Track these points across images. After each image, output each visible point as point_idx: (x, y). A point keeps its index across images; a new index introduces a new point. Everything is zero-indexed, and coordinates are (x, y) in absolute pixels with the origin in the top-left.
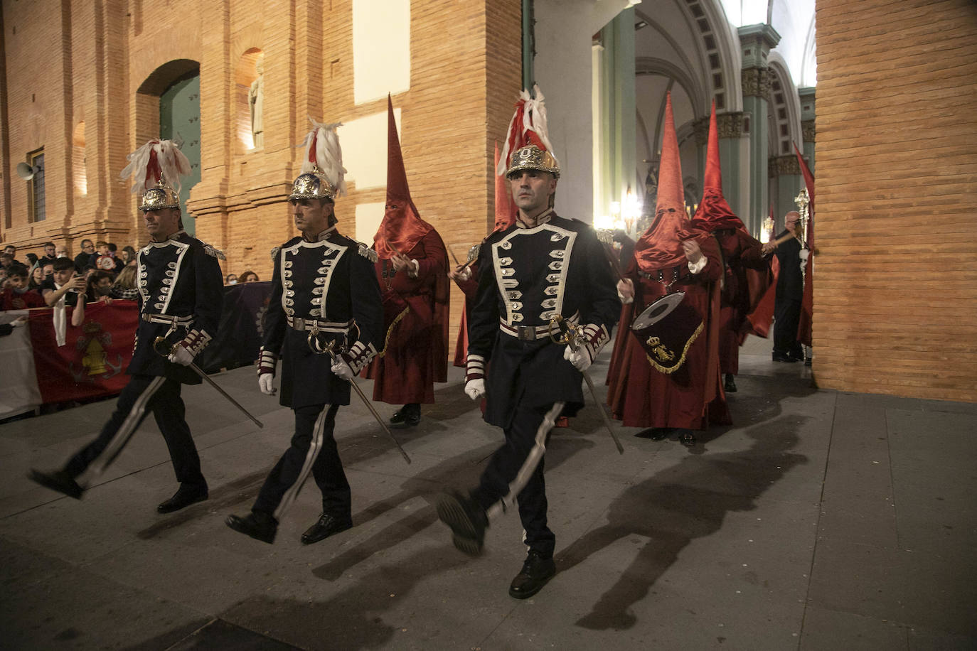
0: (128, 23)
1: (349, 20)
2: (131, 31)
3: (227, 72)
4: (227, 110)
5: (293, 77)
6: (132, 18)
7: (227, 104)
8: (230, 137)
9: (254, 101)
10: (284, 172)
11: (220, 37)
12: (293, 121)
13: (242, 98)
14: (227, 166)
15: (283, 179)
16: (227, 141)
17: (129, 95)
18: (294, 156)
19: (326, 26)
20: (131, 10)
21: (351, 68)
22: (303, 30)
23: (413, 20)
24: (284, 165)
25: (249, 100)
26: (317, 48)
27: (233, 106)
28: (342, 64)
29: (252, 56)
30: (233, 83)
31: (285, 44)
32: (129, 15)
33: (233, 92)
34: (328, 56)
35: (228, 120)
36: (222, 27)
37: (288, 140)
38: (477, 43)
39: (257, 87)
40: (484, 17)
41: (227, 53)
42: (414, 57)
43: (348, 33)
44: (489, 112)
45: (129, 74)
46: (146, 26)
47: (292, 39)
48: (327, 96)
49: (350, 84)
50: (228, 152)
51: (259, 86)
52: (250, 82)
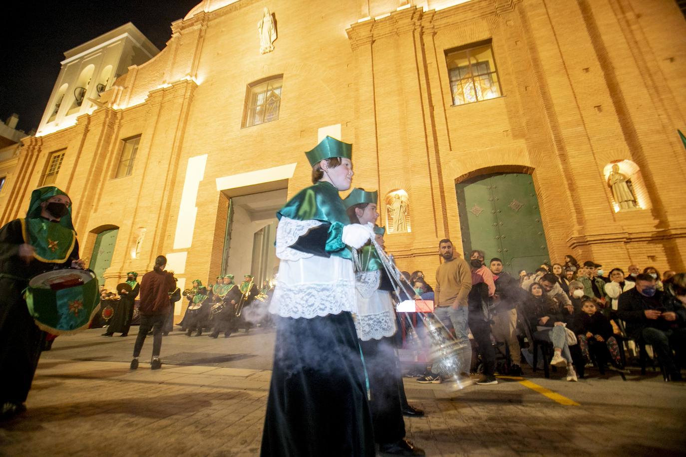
0: (92, 208)
1: (176, 225)
2: (92, 211)
3: (131, 233)
4: (128, 245)
5: (154, 238)
6: (94, 207)
7: (129, 243)
8: (127, 253)
9: (139, 243)
10: (146, 267)
11: (131, 222)
12: (152, 251)
13: (134, 241)
14: (124, 262)
15: (145, 269)
16: (126, 254)
17: (85, 233)
18: (150, 262)
19: (168, 225)
20: (95, 204)
21: (174, 238)
22: (161, 225)
23: (195, 228)
24: (146, 265)
25: (137, 242)
26: (164, 231)
27: (130, 243)
28: (172, 237)
29: (140, 229)
30: (132, 237)
31: (154, 229)
32: (93, 206)
33: (132, 239)
34: (167, 233)
35: (127, 248)
36: (132, 219)
37: (149, 257)
38: (211, 238)
39: (141, 239)
40: (214, 232)
41: (132, 227)
42: (193, 238)
43: (175, 228)
44: (212, 256)
45: (86, 225)
46: (98, 211)
47: (157, 227)
48: (165, 245)
49: (173, 243)
50: (125, 258)
51: (142, 239)
52: (138, 237)
